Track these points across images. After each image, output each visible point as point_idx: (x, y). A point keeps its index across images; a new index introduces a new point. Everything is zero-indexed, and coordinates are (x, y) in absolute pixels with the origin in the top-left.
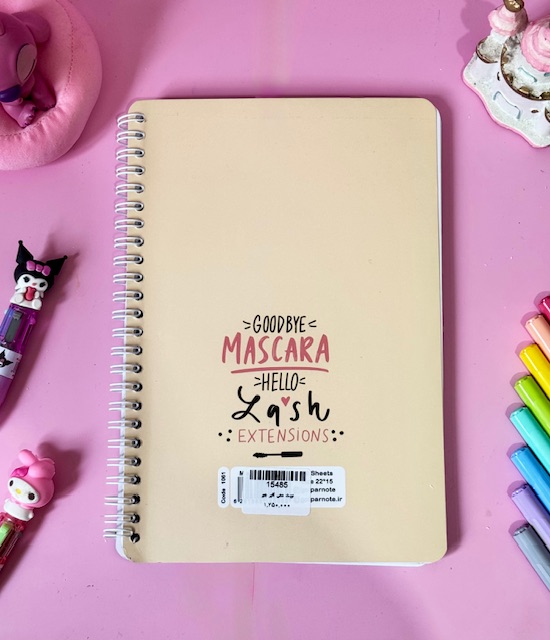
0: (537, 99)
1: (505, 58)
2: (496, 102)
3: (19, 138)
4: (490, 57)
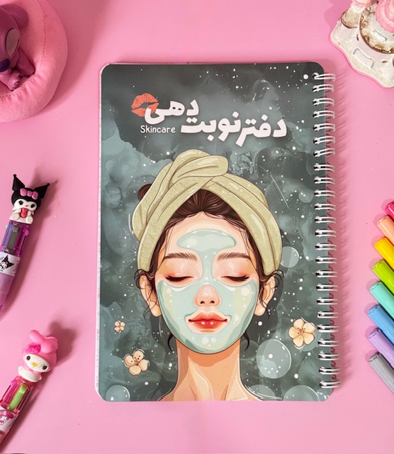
0: (387, 53)
3: (10, 99)
4: (351, 24)
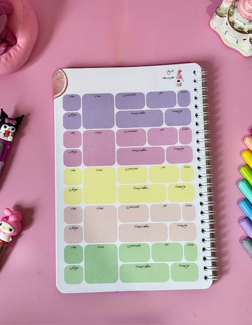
0: (245, 33)
1: (230, 15)
2: (226, 36)
4: (223, 14)
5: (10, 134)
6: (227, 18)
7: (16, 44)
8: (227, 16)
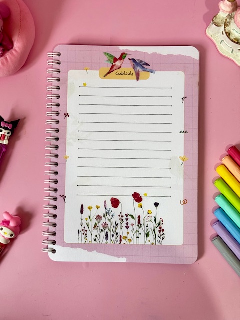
4: (219, 24)
5: (6, 138)
6: (223, 27)
7: (12, 48)
8: (224, 26)
